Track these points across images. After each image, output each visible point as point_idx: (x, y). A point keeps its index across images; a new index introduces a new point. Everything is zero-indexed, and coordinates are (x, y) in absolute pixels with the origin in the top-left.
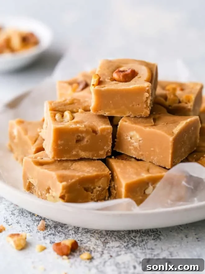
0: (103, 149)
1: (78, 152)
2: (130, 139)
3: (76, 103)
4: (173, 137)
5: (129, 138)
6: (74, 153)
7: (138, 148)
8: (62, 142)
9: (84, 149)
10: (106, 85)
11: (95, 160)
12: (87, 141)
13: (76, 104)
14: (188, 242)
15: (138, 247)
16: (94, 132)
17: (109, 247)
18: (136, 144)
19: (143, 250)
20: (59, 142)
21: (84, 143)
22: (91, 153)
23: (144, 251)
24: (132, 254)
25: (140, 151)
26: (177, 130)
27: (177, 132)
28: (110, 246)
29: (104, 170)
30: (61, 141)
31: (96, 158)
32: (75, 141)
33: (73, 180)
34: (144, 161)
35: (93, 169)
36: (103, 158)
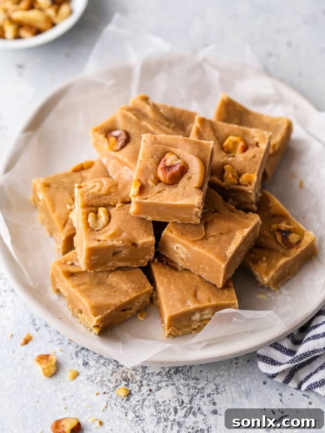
0: (144, 258)
1: (114, 263)
2: (175, 249)
3: (112, 192)
4: (226, 263)
5: (176, 247)
6: (110, 264)
7: (186, 260)
8: (97, 257)
9: (122, 260)
10: (149, 196)
11: (134, 268)
12: (125, 254)
13: (113, 194)
14: (237, 368)
15: (181, 375)
16: (134, 245)
17: (148, 374)
18: (183, 256)
19: (186, 380)
20: (93, 258)
21: (122, 256)
22: (130, 263)
23: (187, 382)
24: (173, 387)
25: (188, 262)
26: (230, 253)
27: (231, 255)
28: (150, 372)
29: (145, 287)
30: (95, 256)
31: (136, 266)
32: (111, 254)
33: (109, 311)
34: (191, 272)
35: (132, 287)
36: (144, 266)
